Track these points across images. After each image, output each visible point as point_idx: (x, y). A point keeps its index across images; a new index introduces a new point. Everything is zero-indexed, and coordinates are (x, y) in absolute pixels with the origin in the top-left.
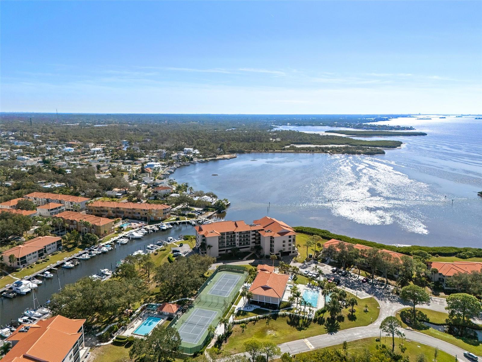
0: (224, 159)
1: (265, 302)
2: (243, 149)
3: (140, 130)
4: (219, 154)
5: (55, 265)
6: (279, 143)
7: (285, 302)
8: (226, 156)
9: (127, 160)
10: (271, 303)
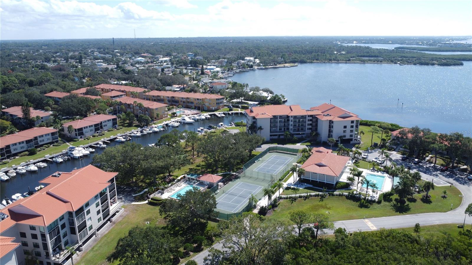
0: (284, 67)
1: (318, 181)
2: (305, 59)
3: (206, 46)
4: (280, 63)
5: (109, 139)
6: (344, 56)
7: (343, 182)
8: (287, 65)
9: (190, 66)
10: (325, 182)
